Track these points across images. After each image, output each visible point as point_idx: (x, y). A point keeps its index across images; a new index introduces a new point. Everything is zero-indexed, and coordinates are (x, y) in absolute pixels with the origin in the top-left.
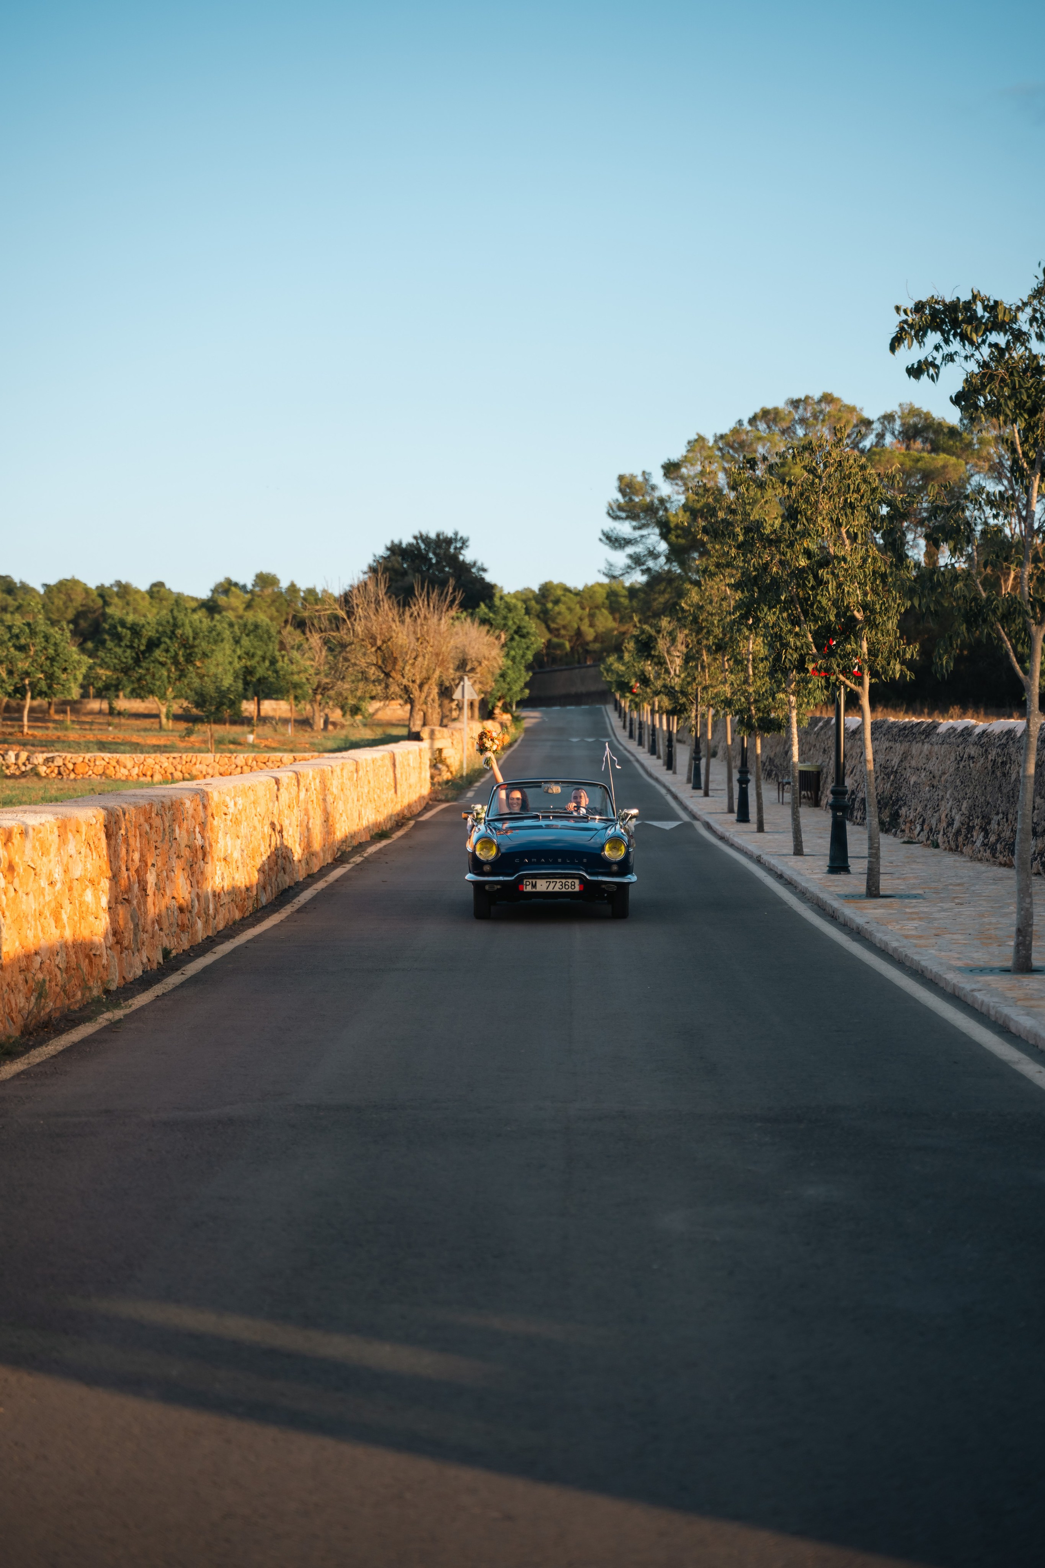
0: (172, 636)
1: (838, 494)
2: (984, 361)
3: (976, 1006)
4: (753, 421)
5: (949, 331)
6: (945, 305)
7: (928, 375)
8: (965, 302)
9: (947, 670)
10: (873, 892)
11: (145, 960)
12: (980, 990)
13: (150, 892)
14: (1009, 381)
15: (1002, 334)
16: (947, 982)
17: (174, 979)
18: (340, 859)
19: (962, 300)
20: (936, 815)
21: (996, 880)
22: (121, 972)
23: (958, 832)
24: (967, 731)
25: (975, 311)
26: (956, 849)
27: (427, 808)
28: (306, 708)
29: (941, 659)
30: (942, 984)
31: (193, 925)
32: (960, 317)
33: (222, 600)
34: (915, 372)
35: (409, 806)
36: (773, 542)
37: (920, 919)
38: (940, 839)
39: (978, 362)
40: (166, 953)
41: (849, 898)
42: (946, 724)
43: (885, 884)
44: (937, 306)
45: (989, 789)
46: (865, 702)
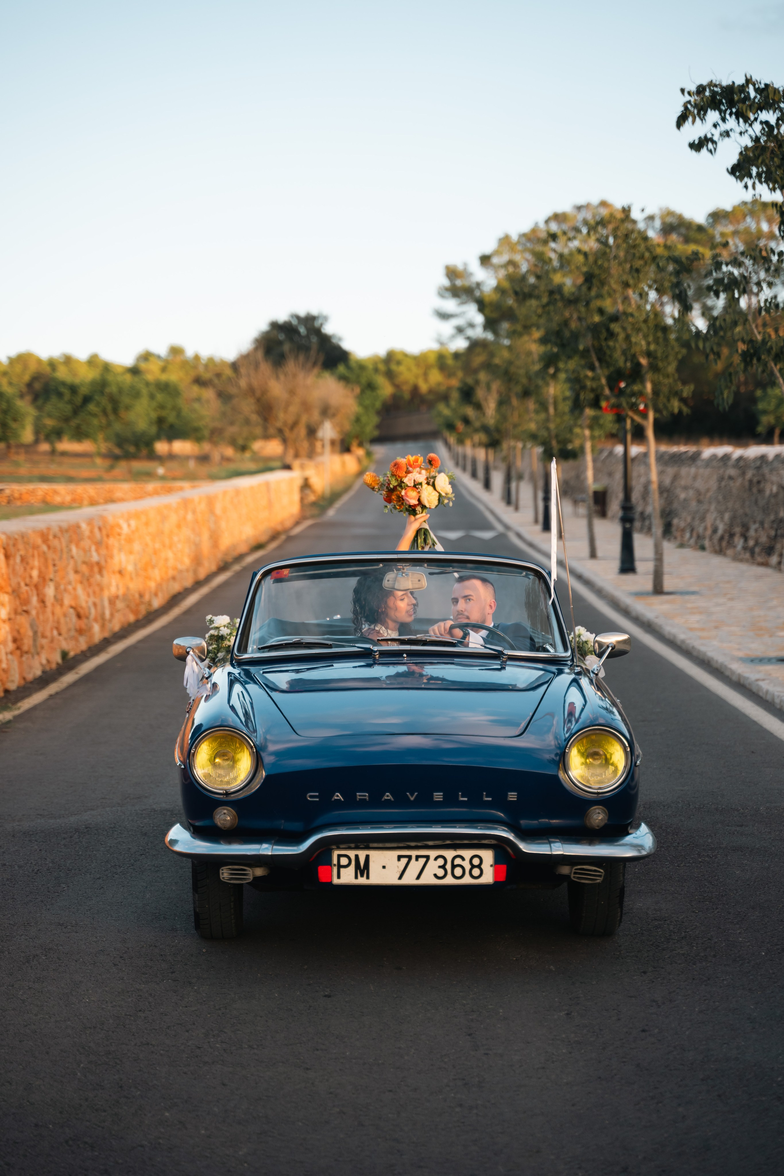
0: (102, 393)
1: (626, 261)
2: (756, 137)
3: (761, 694)
4: (547, 222)
5: (726, 110)
6: (722, 88)
7: (707, 149)
8: (739, 86)
9: (728, 403)
10: (658, 589)
11: (44, 661)
12: (763, 680)
13: (49, 603)
14: (779, 153)
15: (771, 112)
16: (733, 672)
17: (69, 678)
18: (223, 568)
19: (737, 83)
20: (703, 525)
21: (758, 578)
22: (21, 674)
23: (722, 538)
24: (726, 457)
25: (748, 93)
26: (720, 551)
27: (297, 523)
28: (206, 447)
29: (722, 394)
30: (727, 673)
31: (90, 629)
32: (736, 98)
33: (143, 366)
34: (697, 146)
35: (282, 523)
36: (572, 301)
37: (701, 613)
38: (707, 543)
39: (751, 137)
40: (64, 655)
41: (639, 595)
42: (709, 451)
43: (668, 584)
44: (715, 89)
45: (747, 503)
46: (650, 433)
